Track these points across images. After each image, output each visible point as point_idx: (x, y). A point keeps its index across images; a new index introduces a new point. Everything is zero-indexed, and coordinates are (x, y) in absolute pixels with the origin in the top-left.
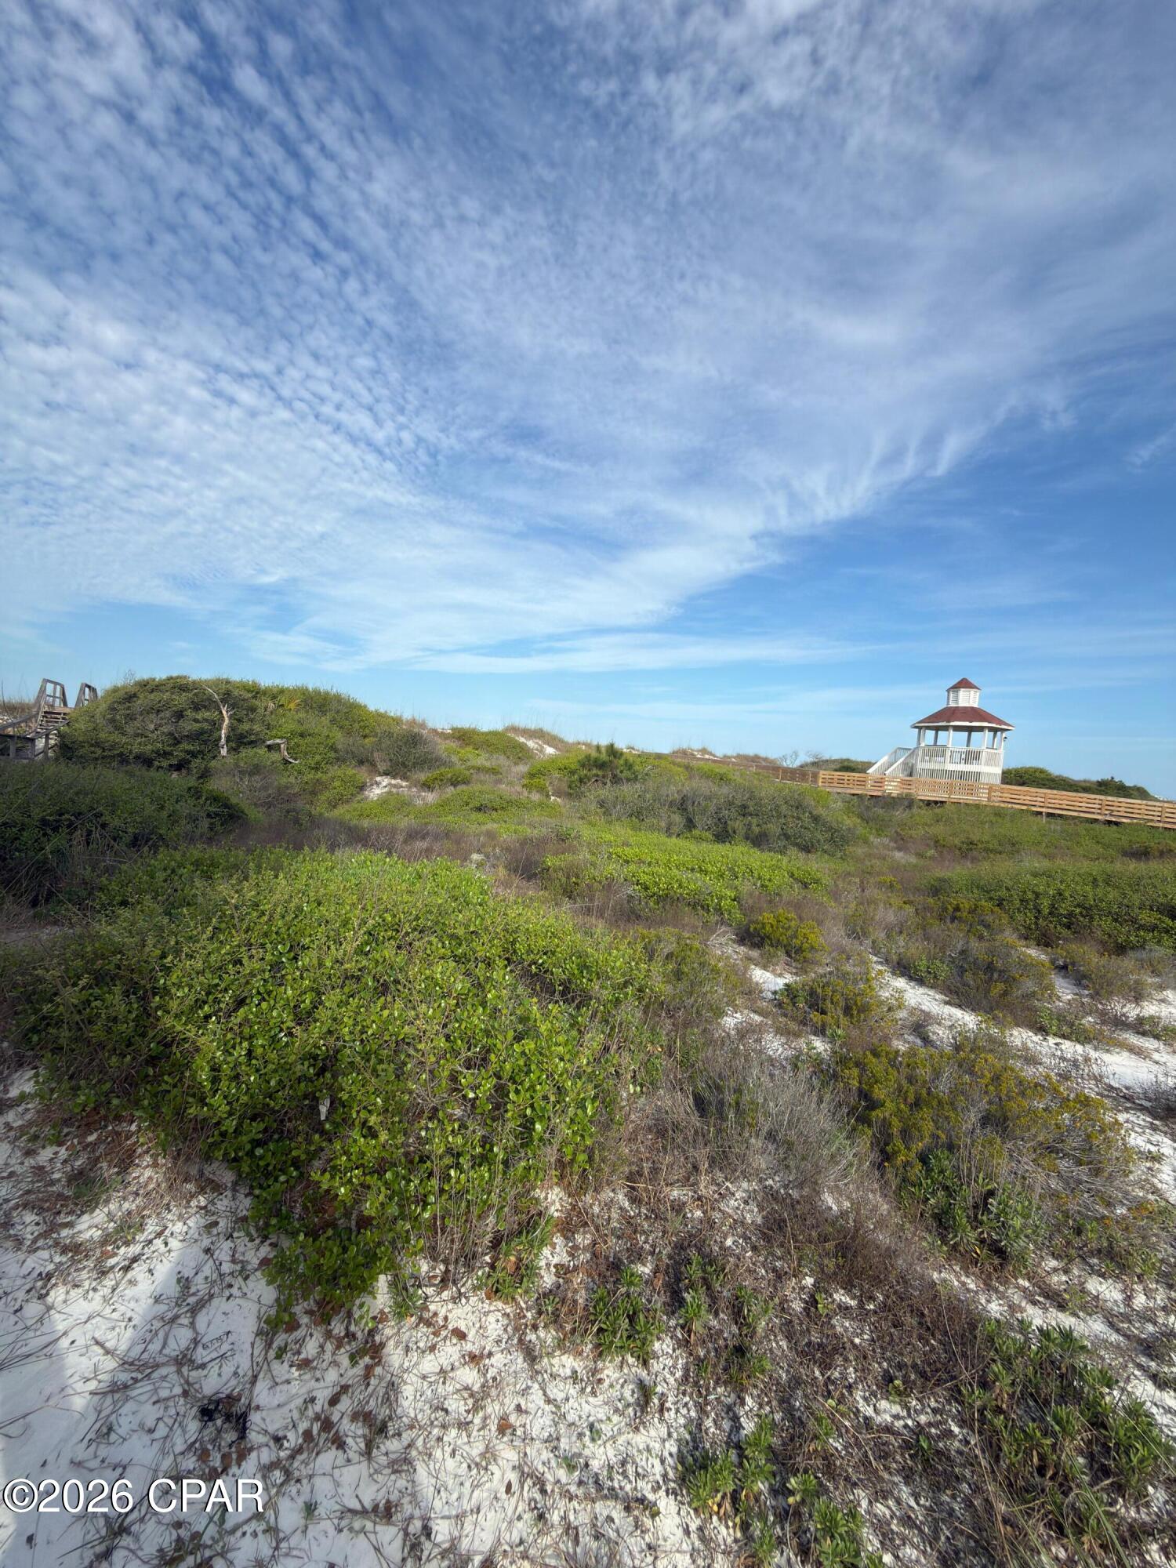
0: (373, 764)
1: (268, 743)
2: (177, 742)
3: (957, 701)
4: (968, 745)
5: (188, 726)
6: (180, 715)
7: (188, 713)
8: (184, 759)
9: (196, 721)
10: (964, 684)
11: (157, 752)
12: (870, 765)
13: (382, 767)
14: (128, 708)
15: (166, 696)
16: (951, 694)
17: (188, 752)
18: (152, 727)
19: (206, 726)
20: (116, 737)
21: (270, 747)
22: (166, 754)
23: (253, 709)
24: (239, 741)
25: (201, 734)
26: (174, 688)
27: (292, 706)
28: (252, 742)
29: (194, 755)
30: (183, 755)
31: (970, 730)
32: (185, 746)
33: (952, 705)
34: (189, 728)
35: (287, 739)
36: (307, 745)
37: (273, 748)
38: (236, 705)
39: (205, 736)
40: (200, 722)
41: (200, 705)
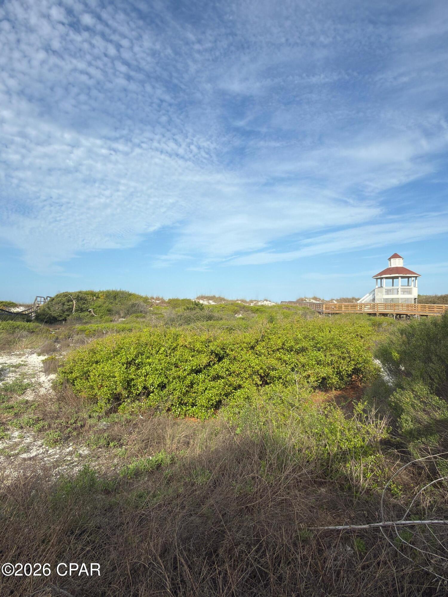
0: (119, 314)
1: (89, 310)
2: (64, 312)
4: (393, 286)
5: (66, 307)
6: (63, 304)
7: (66, 303)
9: (68, 305)
10: (396, 256)
11: (58, 316)
12: (358, 299)
13: (122, 315)
15: (60, 299)
16: (388, 262)
18: (57, 308)
19: (71, 307)
20: (49, 312)
22: (61, 316)
23: (87, 300)
24: (80, 310)
27: (102, 297)
28: (85, 310)
30: (65, 316)
31: (393, 278)
32: (66, 313)
33: (388, 267)
35: (94, 309)
36: (100, 310)
37: (90, 312)
38: (81, 299)
39: (70, 310)
40: (69, 305)
41: (69, 301)
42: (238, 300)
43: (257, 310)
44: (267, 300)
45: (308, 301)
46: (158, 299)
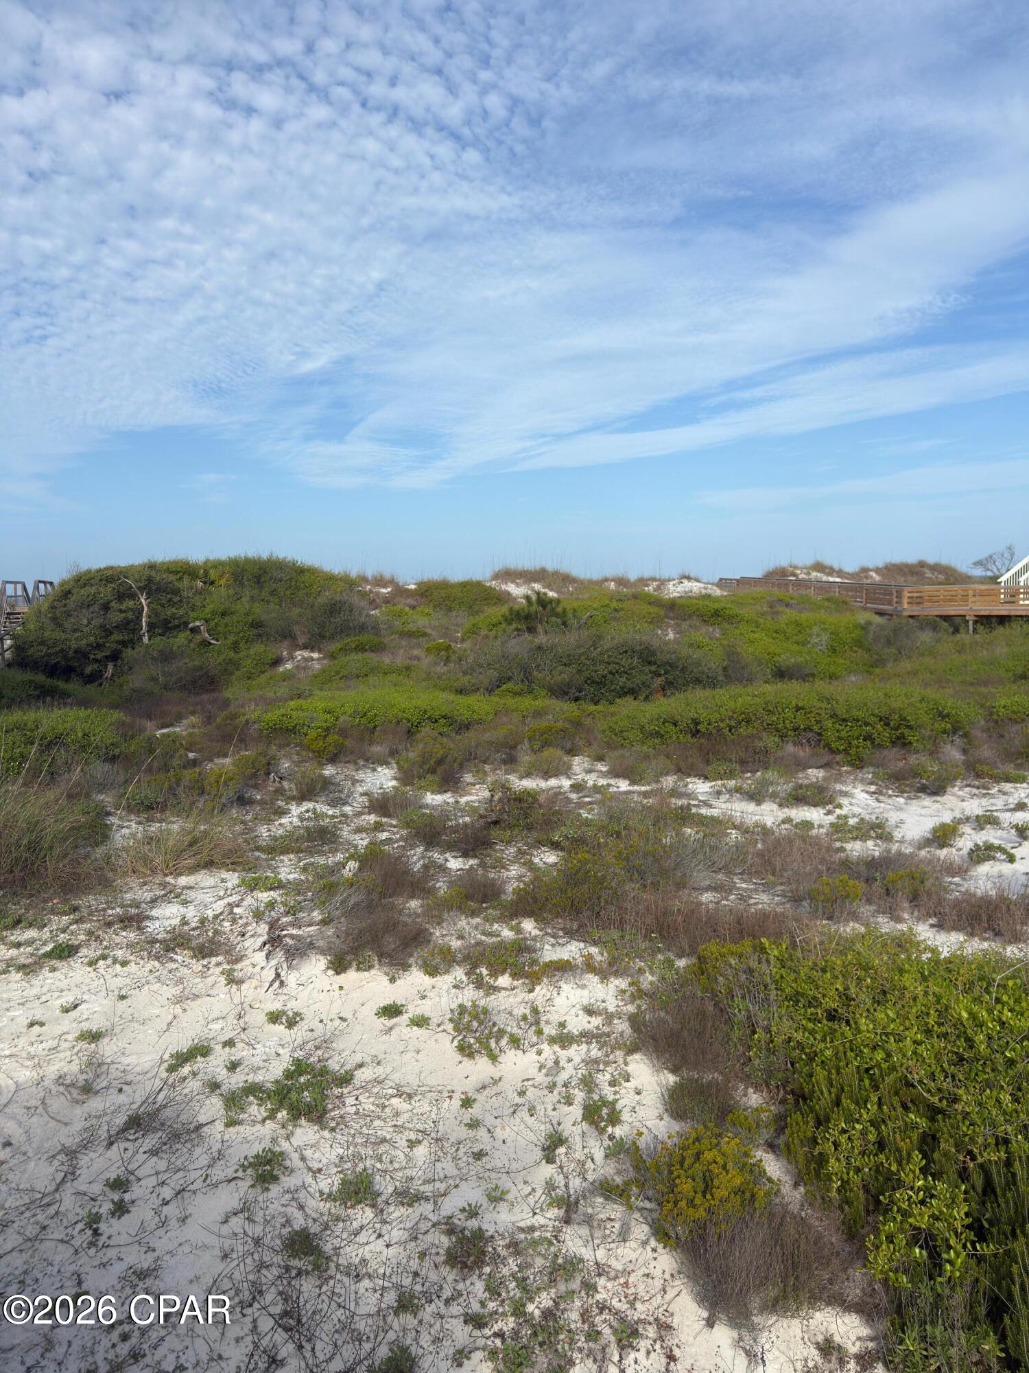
0: (294, 638)
1: (191, 625)
2: (108, 632)
5: (115, 618)
6: (106, 608)
7: (113, 604)
8: (116, 650)
9: (121, 611)
11: (92, 646)
13: (301, 640)
14: (65, 605)
15: (93, 590)
17: (119, 642)
19: (130, 615)
21: (192, 630)
23: (176, 592)
24: (163, 626)
25: (126, 624)
27: (223, 582)
28: (178, 626)
29: (124, 645)
30: (114, 646)
32: (116, 636)
35: (206, 620)
36: (226, 625)
37: (194, 630)
38: (158, 590)
39: (130, 625)
40: (125, 611)
41: (125, 594)
42: (606, 580)
43: (717, 614)
44: (689, 578)
45: (802, 576)
46: (380, 581)
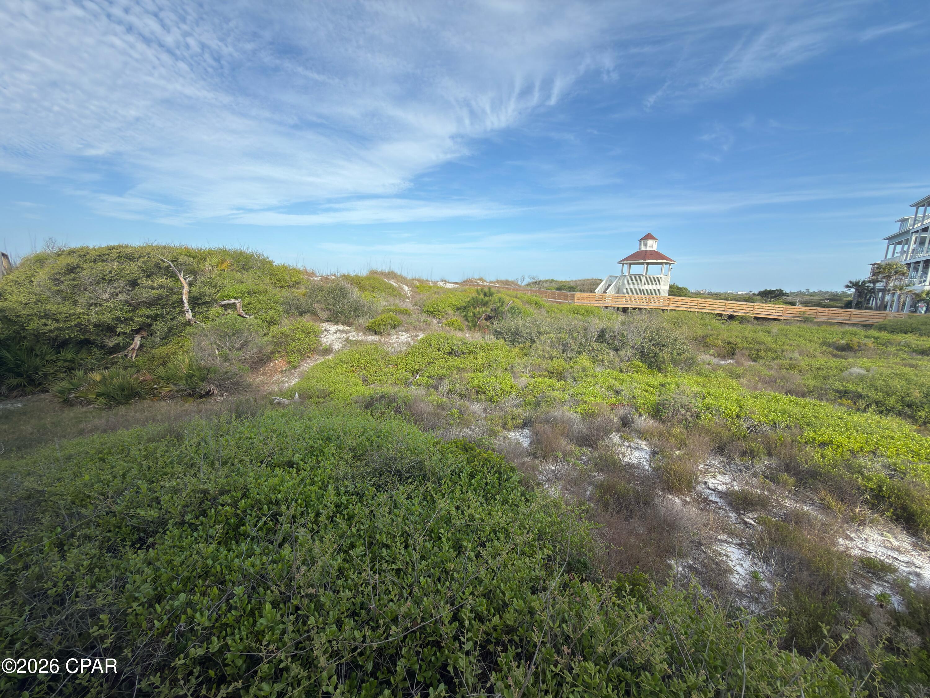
1: (224, 303)
2: (136, 308)
3: (646, 248)
4: (647, 274)
7: (143, 281)
8: (145, 323)
10: (649, 237)
11: (118, 319)
13: (323, 315)
14: (74, 279)
16: (643, 243)
17: (148, 317)
18: (106, 296)
19: (165, 292)
20: (67, 308)
21: (226, 307)
22: (125, 321)
25: (160, 299)
26: (119, 257)
29: (155, 318)
33: (643, 249)
34: (147, 295)
